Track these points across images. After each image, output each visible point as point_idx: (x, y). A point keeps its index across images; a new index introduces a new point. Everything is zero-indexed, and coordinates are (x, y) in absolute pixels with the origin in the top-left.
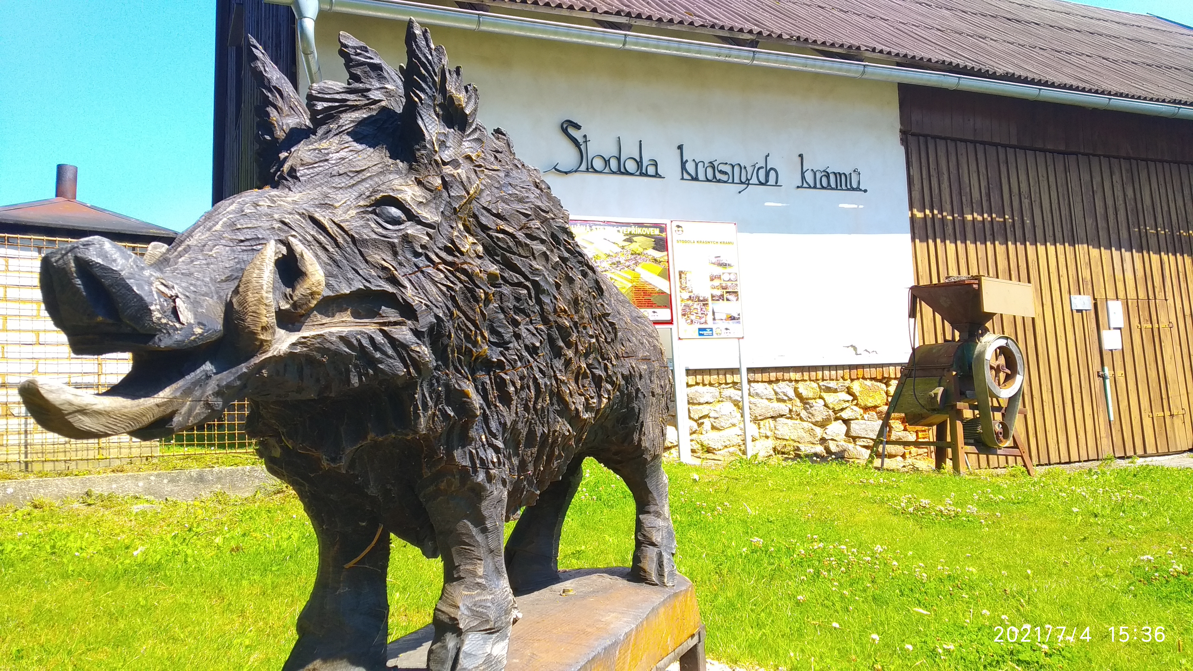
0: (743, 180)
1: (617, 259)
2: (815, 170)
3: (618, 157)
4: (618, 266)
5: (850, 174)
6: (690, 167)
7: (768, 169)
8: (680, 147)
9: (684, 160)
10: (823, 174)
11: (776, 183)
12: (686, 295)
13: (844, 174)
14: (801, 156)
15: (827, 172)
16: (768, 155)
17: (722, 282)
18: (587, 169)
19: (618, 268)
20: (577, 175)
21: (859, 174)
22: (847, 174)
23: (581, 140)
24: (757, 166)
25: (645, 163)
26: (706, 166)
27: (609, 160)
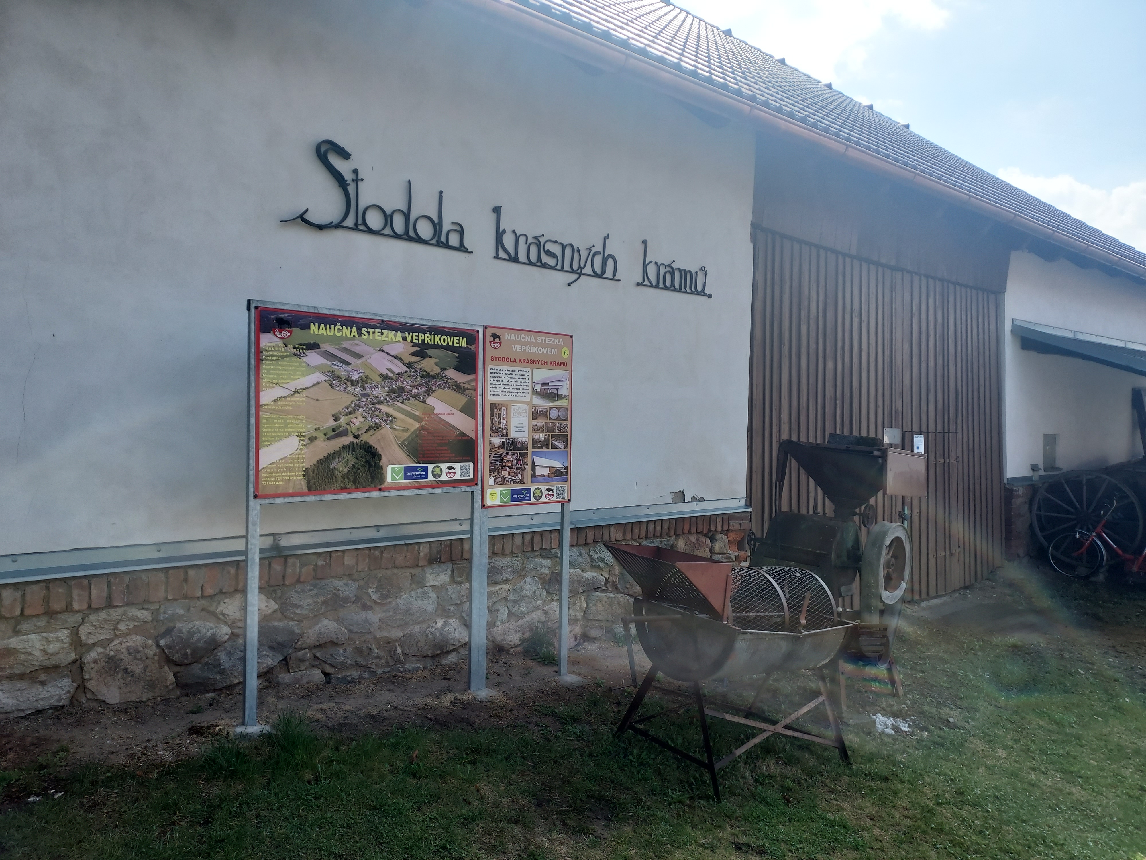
0: (575, 267)
1: (399, 383)
2: (659, 264)
3: (406, 211)
4: (398, 396)
5: (697, 273)
6: (508, 241)
7: (606, 255)
8: (497, 210)
9: (501, 230)
10: (668, 269)
11: (614, 276)
12: (497, 441)
13: (690, 272)
14: (645, 242)
15: (672, 268)
16: (607, 237)
17: (548, 421)
18: (356, 224)
19: (400, 399)
20: (339, 234)
21: (706, 274)
22: (693, 272)
23: (348, 177)
24: (594, 250)
25: (446, 227)
26: (529, 242)
27: (391, 216)
